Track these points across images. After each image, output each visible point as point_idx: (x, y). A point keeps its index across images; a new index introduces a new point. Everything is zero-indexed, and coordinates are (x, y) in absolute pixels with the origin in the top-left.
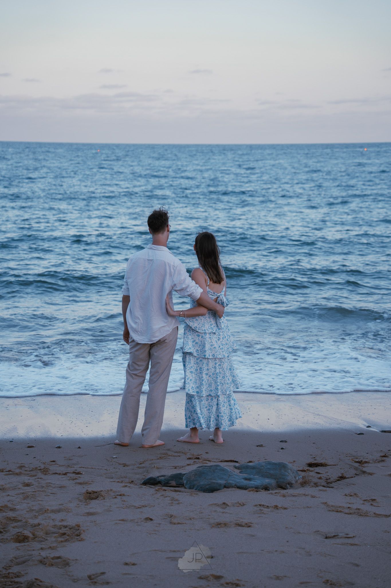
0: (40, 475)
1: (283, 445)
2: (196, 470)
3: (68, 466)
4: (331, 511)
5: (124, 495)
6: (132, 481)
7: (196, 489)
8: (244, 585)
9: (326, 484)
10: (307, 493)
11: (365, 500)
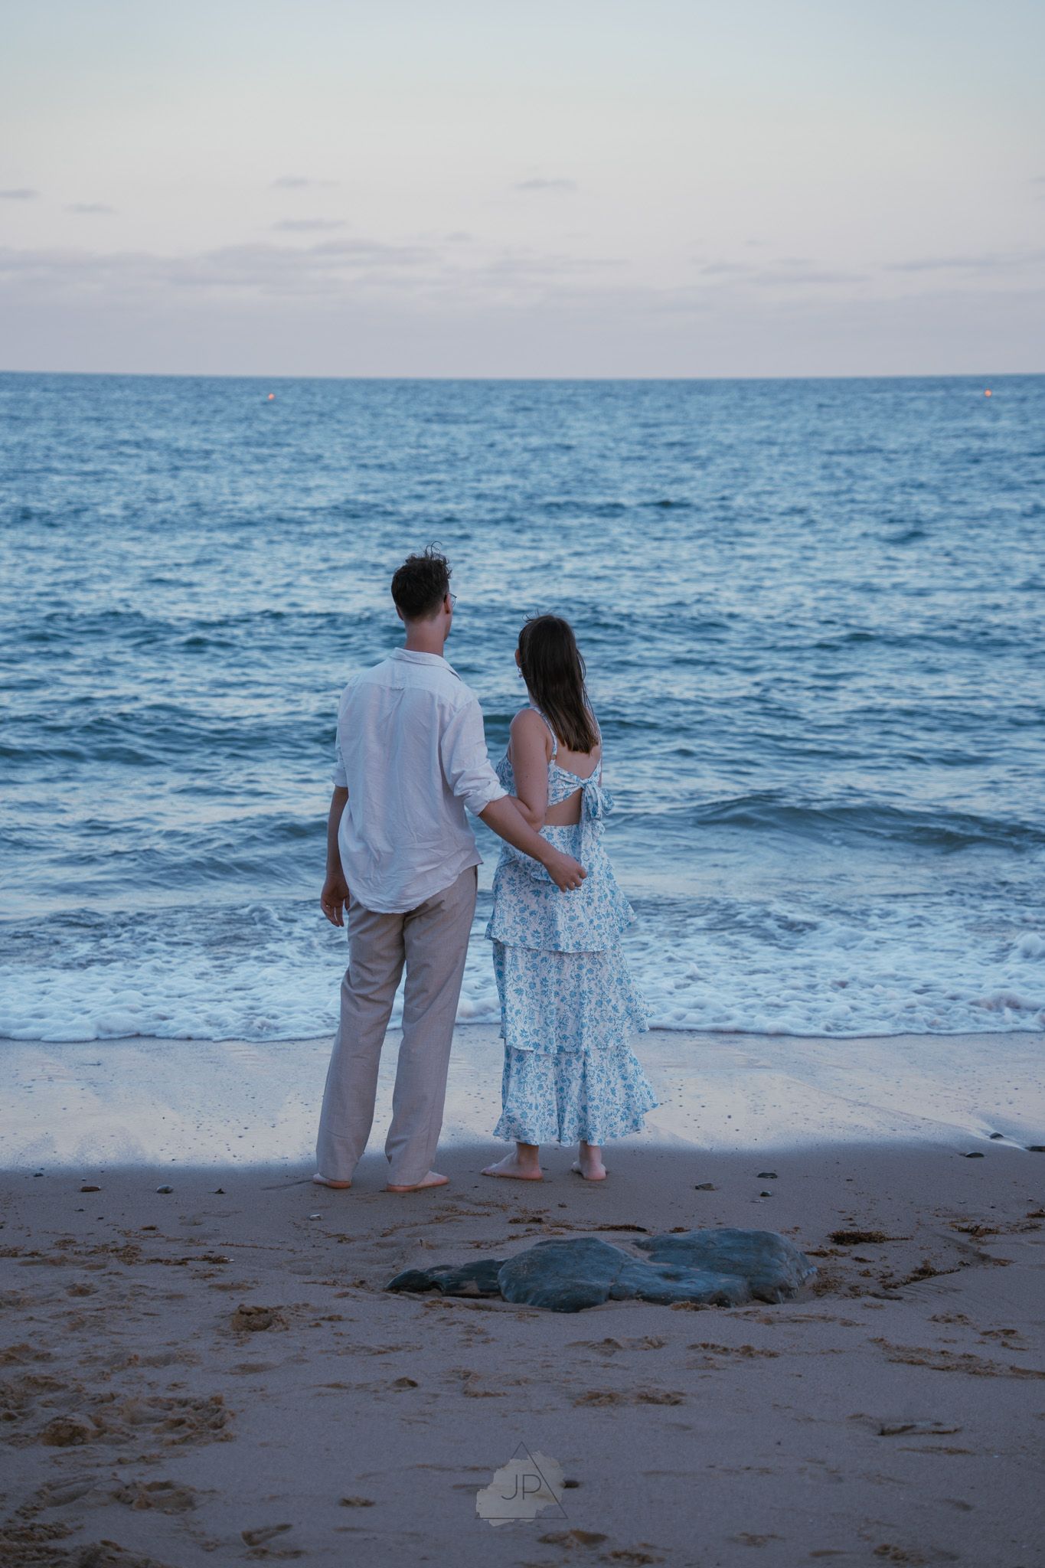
0: (114, 1264)
1: (767, 1185)
2: (532, 1253)
3: (191, 1241)
4: (894, 1361)
5: (339, 1319)
6: (362, 1282)
7: (532, 1304)
8: (660, 1560)
9: (883, 1291)
10: (830, 1315)
11: (985, 1333)
